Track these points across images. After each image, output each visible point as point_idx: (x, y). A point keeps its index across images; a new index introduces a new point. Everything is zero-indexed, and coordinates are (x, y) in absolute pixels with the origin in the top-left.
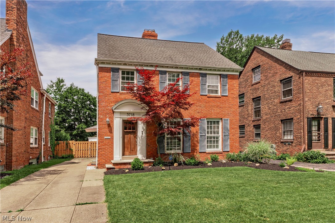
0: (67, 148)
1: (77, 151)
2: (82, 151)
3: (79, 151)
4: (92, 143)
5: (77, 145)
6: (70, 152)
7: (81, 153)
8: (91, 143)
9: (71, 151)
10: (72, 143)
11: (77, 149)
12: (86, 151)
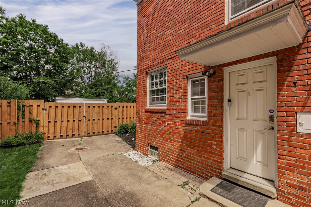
0: (20, 117)
1: (52, 124)
2: (65, 123)
3: (59, 123)
4: (91, 107)
5: (53, 110)
6: (30, 128)
7: (64, 129)
8: (89, 107)
9: (34, 125)
10: (39, 106)
11: (52, 120)
12: (76, 123)
